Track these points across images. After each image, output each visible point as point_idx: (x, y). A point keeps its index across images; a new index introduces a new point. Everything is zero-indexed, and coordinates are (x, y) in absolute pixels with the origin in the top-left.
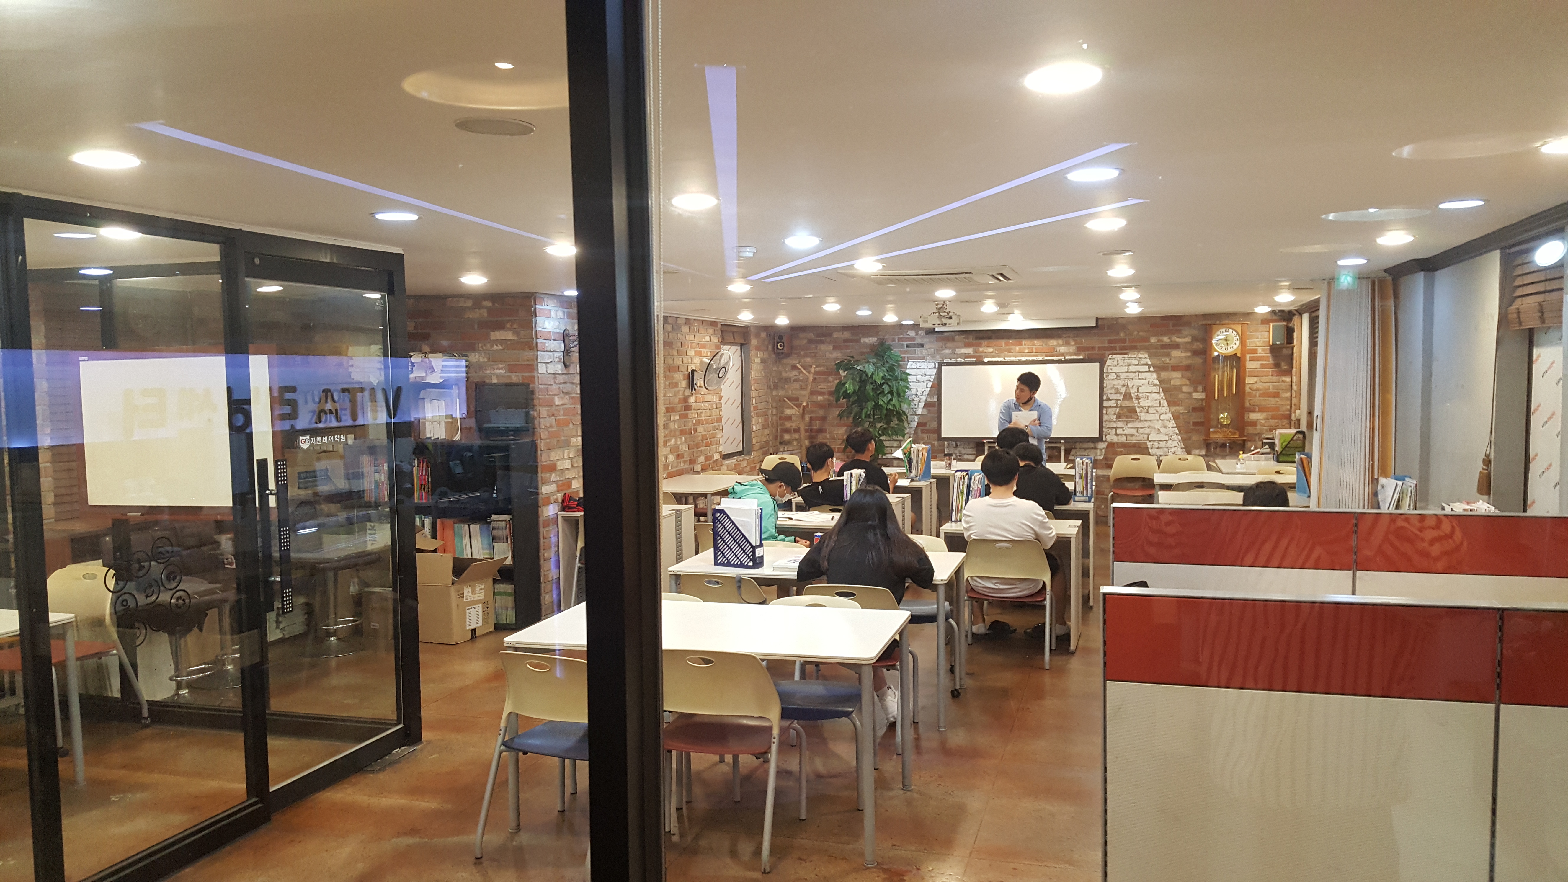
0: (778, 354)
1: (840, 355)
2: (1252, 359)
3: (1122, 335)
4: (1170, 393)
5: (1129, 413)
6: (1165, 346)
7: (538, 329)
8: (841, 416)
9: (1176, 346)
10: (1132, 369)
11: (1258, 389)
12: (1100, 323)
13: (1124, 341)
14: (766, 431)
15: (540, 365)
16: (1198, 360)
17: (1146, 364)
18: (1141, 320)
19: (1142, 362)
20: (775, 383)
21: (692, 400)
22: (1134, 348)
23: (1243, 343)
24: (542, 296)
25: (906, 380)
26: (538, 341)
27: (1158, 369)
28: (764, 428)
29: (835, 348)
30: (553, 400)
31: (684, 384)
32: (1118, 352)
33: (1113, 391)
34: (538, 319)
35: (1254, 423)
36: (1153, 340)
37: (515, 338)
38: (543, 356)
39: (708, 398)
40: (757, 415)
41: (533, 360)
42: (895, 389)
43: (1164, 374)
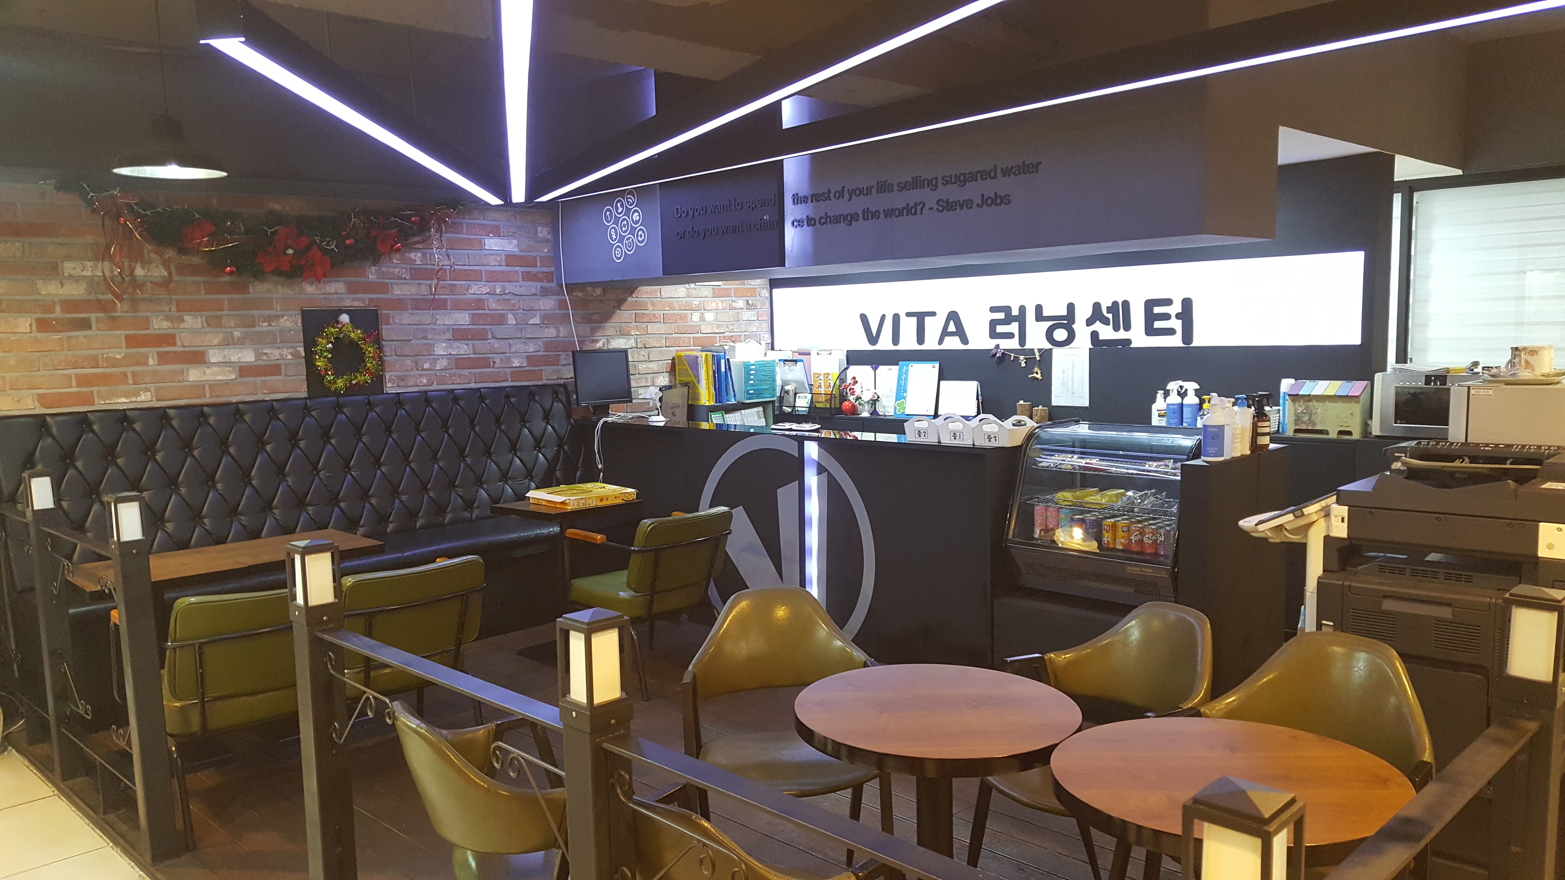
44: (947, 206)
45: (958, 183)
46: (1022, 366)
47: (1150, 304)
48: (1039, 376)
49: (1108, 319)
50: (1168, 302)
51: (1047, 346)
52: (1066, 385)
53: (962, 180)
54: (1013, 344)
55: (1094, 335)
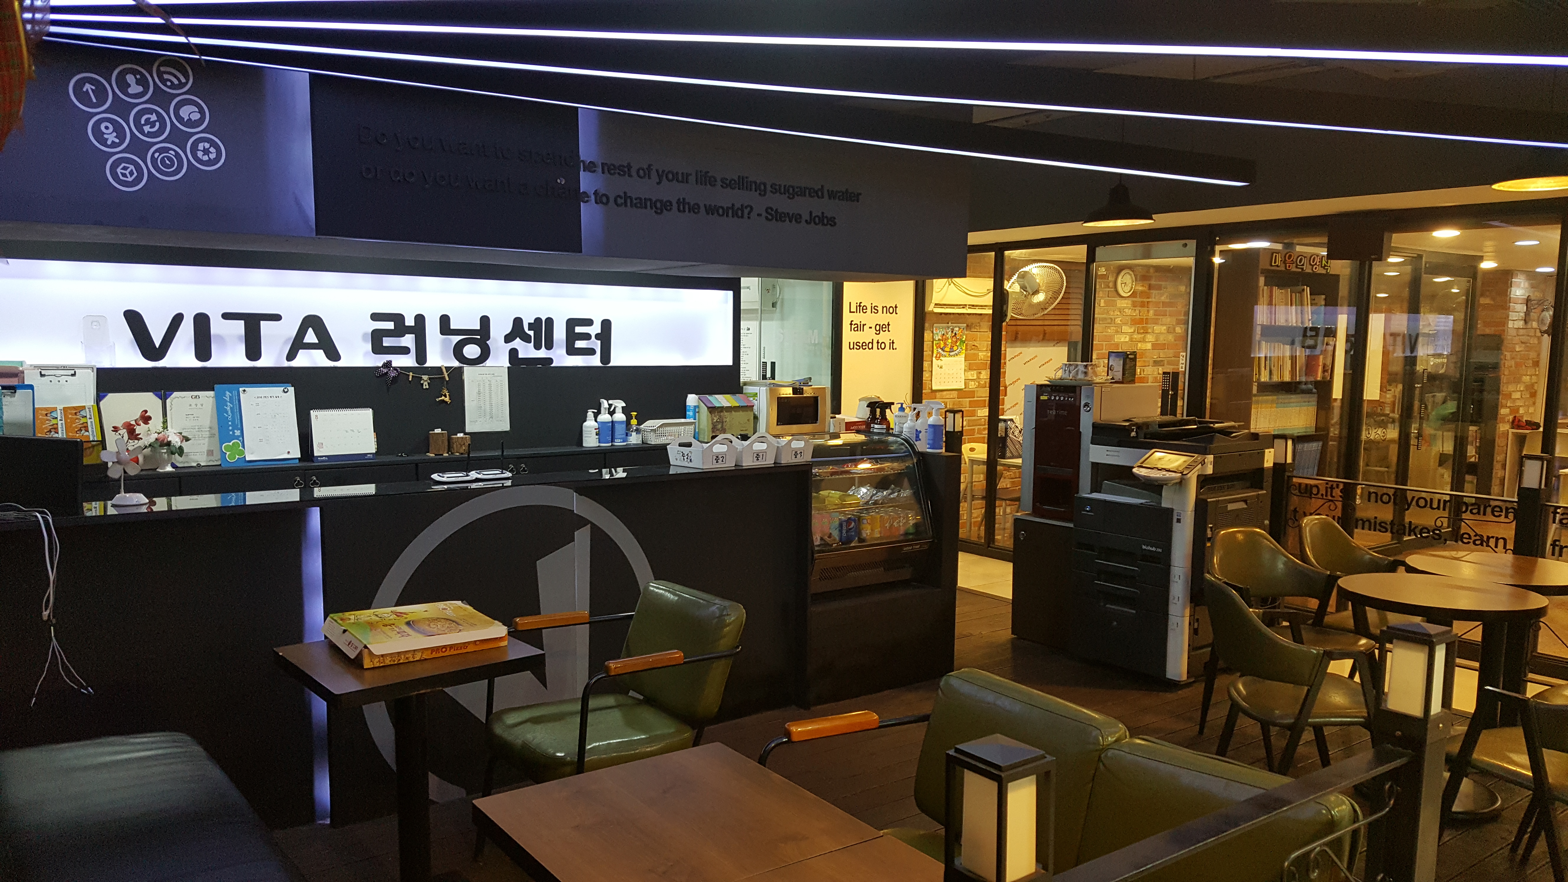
7: (1512, 296)
15: (1510, 322)
24: (1516, 272)
26: (1511, 304)
30: (1514, 348)
34: (1512, 288)
37: (1492, 302)
38: (1513, 316)
41: (1505, 318)
44: (775, 215)
45: (787, 195)
46: (424, 387)
47: (571, 323)
48: (447, 399)
49: (530, 336)
50: (589, 322)
51: (456, 364)
52: (483, 408)
53: (792, 192)
54: (407, 361)
55: (513, 353)
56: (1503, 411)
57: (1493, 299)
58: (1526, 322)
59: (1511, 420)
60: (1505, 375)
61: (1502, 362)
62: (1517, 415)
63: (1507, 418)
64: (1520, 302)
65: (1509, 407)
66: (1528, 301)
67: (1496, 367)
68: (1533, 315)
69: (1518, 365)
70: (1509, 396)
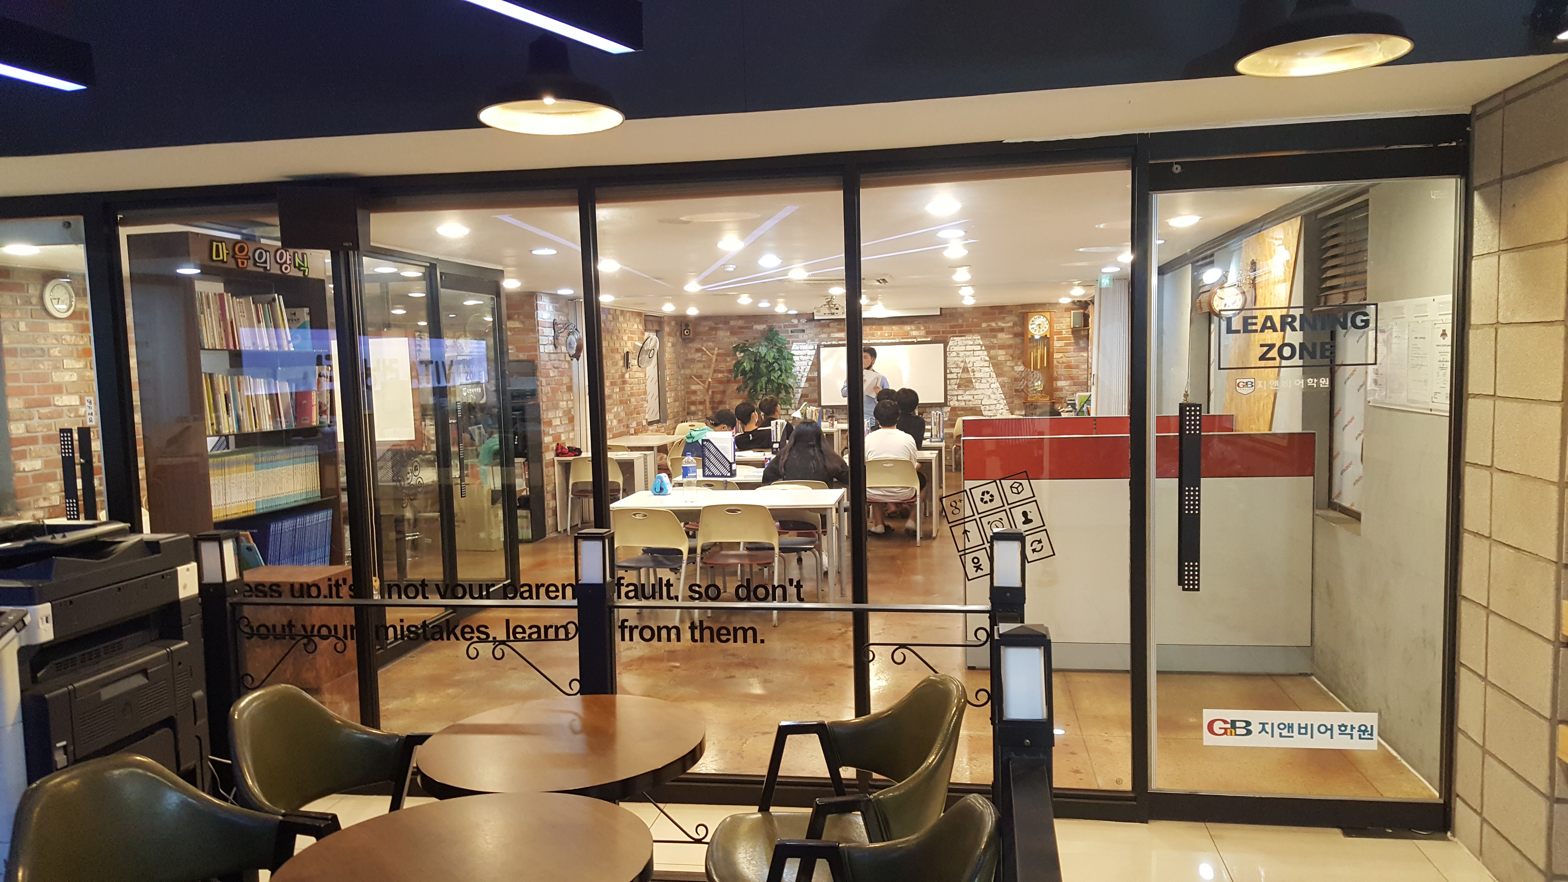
0: (684, 340)
1: (736, 339)
2: (1059, 339)
3: (960, 321)
4: (997, 366)
5: (966, 384)
6: (993, 330)
7: (539, 319)
8: (738, 389)
9: (1002, 330)
10: (969, 348)
11: (1063, 363)
12: (943, 312)
13: (962, 326)
14: (677, 404)
15: (540, 346)
16: (1018, 340)
17: (979, 345)
18: (975, 309)
19: (976, 343)
20: (684, 363)
21: (627, 376)
22: (970, 332)
23: (1051, 326)
24: (539, 293)
25: (792, 359)
26: (540, 328)
27: (988, 348)
28: (675, 401)
29: (732, 333)
30: (549, 373)
31: (621, 363)
32: (957, 335)
33: (954, 366)
34: (538, 312)
35: (1061, 389)
36: (984, 325)
37: (520, 326)
38: (543, 340)
39: (638, 375)
40: (671, 390)
41: (536, 343)
42: (783, 367)
43: (992, 352)
56: (547, 439)
57: (523, 323)
58: (556, 347)
59: (555, 448)
60: (543, 400)
61: (539, 389)
62: (559, 442)
63: (551, 446)
64: (547, 326)
65: (552, 435)
66: (554, 324)
67: (533, 394)
68: (562, 339)
69: (554, 391)
70: (550, 423)
